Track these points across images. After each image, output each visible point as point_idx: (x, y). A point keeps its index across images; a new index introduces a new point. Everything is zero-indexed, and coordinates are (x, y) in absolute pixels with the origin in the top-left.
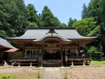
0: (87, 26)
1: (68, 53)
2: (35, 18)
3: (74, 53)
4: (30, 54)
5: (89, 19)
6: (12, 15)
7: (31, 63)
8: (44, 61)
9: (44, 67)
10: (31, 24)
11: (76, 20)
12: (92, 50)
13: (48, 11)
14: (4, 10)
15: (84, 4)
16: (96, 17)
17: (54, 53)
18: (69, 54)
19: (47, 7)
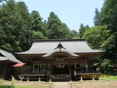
0: (99, 35)
1: (77, 68)
2: (40, 26)
3: (83, 67)
4: (38, 68)
5: (101, 27)
6: (17, 26)
7: (40, 79)
8: (52, 76)
9: (52, 81)
10: (36, 33)
11: (88, 27)
12: (106, 63)
13: (55, 18)
14: (9, 22)
15: (96, 9)
16: (110, 24)
17: (62, 67)
18: (79, 68)
19: (53, 13)
